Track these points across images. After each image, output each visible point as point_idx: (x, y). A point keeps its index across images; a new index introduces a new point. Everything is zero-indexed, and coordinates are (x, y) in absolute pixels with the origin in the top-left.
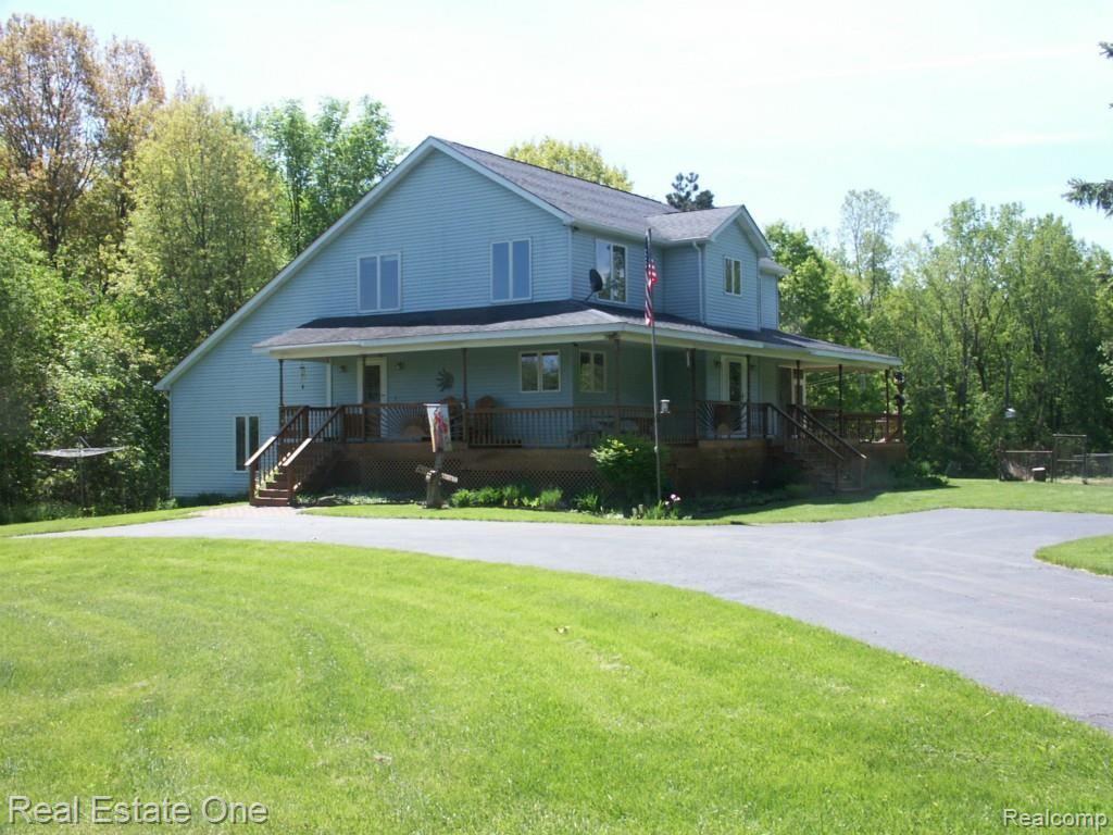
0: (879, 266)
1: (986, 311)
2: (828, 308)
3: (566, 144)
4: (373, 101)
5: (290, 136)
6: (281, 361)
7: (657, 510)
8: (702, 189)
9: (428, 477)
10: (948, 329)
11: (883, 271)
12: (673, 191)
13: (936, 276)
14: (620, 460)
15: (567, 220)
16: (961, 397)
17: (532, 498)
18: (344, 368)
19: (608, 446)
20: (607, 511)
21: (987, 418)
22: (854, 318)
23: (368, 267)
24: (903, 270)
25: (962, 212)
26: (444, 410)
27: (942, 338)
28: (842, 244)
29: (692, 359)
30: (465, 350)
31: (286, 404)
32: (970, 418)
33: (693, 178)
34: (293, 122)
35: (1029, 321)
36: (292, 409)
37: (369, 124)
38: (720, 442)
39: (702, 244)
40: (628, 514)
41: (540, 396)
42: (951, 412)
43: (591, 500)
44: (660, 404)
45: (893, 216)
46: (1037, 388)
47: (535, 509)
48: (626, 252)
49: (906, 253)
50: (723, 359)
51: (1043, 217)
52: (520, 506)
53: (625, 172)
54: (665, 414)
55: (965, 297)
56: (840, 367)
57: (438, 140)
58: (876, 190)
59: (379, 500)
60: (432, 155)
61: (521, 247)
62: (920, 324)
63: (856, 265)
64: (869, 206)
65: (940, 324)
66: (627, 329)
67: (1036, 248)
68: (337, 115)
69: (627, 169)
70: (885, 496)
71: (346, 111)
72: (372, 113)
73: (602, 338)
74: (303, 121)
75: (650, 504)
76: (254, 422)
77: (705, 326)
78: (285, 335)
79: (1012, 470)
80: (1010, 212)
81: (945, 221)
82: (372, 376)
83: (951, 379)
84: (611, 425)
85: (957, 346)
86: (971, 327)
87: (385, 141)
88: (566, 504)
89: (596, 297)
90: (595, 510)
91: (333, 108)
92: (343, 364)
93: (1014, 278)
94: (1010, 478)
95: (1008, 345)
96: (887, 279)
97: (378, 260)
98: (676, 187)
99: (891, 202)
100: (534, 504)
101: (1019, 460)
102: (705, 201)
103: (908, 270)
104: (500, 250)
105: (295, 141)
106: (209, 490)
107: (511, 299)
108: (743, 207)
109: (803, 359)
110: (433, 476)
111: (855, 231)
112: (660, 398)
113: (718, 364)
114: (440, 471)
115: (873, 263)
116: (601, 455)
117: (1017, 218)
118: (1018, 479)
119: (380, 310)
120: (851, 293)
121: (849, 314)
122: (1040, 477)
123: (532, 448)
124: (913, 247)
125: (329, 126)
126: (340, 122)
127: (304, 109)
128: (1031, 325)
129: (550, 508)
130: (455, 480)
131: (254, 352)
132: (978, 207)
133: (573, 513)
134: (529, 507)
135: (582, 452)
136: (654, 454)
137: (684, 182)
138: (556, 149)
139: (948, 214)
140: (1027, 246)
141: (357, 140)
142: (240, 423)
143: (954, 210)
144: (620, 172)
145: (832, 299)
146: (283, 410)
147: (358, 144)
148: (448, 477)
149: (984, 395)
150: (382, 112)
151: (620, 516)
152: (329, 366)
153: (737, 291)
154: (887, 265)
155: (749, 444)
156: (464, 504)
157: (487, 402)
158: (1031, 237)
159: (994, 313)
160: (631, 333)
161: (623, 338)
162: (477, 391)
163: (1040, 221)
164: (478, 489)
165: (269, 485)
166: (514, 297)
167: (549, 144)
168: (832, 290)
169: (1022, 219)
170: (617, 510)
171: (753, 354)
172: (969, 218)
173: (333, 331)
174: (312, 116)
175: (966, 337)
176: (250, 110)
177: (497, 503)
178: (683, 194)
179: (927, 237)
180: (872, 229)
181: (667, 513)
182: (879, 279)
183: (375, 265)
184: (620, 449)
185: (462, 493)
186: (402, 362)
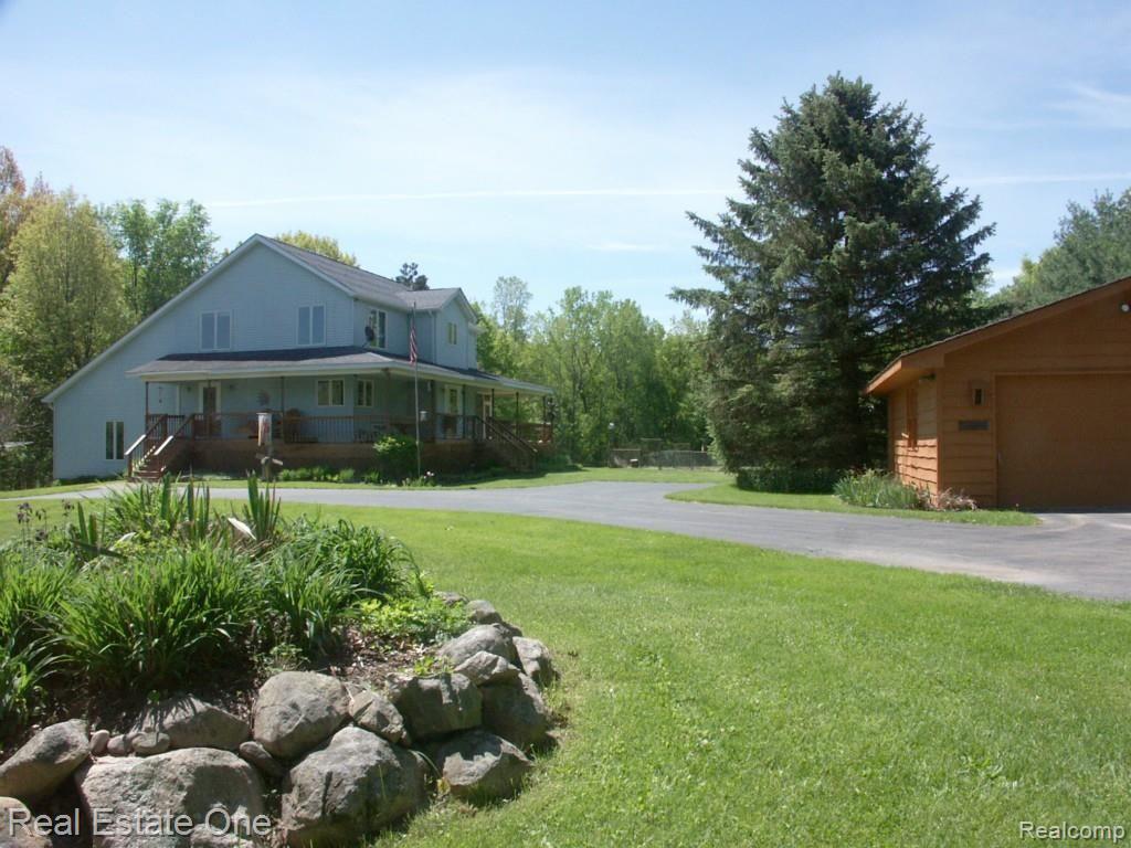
0: (519, 328)
1: (587, 362)
2: (492, 355)
3: (314, 237)
4: (196, 204)
5: (134, 224)
6: (147, 383)
7: (420, 481)
8: (420, 274)
9: (263, 461)
10: (564, 371)
11: (521, 332)
12: (400, 274)
13: (556, 336)
14: (393, 450)
15: (352, 294)
16: (571, 416)
17: (333, 475)
18: (189, 389)
19: (385, 441)
20: (385, 482)
21: (588, 431)
22: (510, 363)
23: (208, 321)
24: (535, 331)
25: (573, 295)
26: (269, 417)
27: (559, 378)
28: (496, 313)
29: (432, 386)
30: (282, 378)
31: (151, 412)
32: (576, 431)
33: (414, 267)
34: (137, 215)
35: (615, 368)
36: (153, 416)
37: (191, 220)
38: (446, 440)
39: (435, 312)
40: (400, 484)
41: (332, 409)
42: (565, 427)
43: (374, 476)
44: (420, 415)
45: (529, 296)
46: (619, 411)
47: (336, 482)
48: (387, 316)
49: (537, 321)
50: (446, 386)
51: (623, 301)
52: (326, 480)
53: (354, 259)
54: (424, 422)
55: (574, 351)
56: (517, 394)
57: (261, 236)
58: (518, 277)
59: (225, 478)
60: (256, 247)
61: (319, 311)
62: (545, 368)
63: (504, 327)
64: (512, 288)
65: (559, 368)
66: (397, 366)
67: (619, 321)
68: (170, 213)
69: (356, 255)
70: (549, 475)
71: (175, 210)
72: (195, 212)
73: (379, 371)
74: (144, 214)
75: (414, 477)
76: (120, 427)
77: (436, 365)
78: (149, 365)
79: (617, 461)
80: (604, 296)
81: (562, 300)
82: (209, 395)
83: (565, 405)
84: (384, 428)
85: (569, 383)
86: (578, 369)
87: (203, 231)
88: (357, 479)
89: (369, 346)
90: (377, 482)
91: (167, 207)
92: (189, 386)
93: (606, 339)
94: (615, 466)
95: (601, 383)
96: (524, 336)
97: (216, 317)
98: (402, 272)
99: (528, 286)
100: (335, 479)
101: (621, 455)
102: (421, 284)
103: (538, 333)
104: (304, 313)
105: (136, 227)
106: (85, 474)
107: (311, 345)
108: (460, 289)
109: (496, 388)
110: (267, 461)
111: (504, 304)
112: (420, 410)
113: (443, 390)
114: (272, 457)
115: (515, 325)
116: (380, 447)
117: (608, 301)
118: (620, 467)
119: (216, 349)
120: (508, 346)
121: (507, 359)
122: (635, 465)
123: (328, 443)
124: (541, 316)
125: (162, 218)
126: (171, 217)
127: (145, 207)
128: (616, 370)
129: (346, 481)
130: (281, 463)
131: (128, 376)
132: (583, 292)
133: (362, 484)
134: (331, 481)
135: (365, 446)
136: (415, 446)
137: (408, 269)
138: (307, 239)
139: (563, 296)
140: (614, 319)
141: (183, 230)
142: (109, 426)
143: (567, 292)
144: (351, 257)
145: (495, 350)
146: (148, 417)
147: (183, 233)
148: (276, 461)
149: (586, 416)
150: (202, 212)
151: (394, 486)
152: (178, 388)
153: (455, 343)
154: (524, 328)
155: (465, 441)
156: (287, 479)
157: (294, 412)
158: (616, 313)
159: (592, 362)
160: (397, 369)
161: (392, 372)
162: (290, 405)
163: (622, 304)
164: (296, 469)
165: (141, 468)
166: (314, 342)
167: (301, 236)
168: (495, 343)
169: (611, 301)
170: (392, 482)
171: (468, 383)
172: (577, 299)
173: (184, 363)
174: (151, 210)
175: (574, 378)
176: (102, 205)
177: (309, 478)
178: (407, 277)
179: (550, 310)
180: (515, 303)
181: (425, 483)
182: (520, 336)
183: (213, 319)
184: (393, 443)
185: (285, 472)
186: (231, 385)
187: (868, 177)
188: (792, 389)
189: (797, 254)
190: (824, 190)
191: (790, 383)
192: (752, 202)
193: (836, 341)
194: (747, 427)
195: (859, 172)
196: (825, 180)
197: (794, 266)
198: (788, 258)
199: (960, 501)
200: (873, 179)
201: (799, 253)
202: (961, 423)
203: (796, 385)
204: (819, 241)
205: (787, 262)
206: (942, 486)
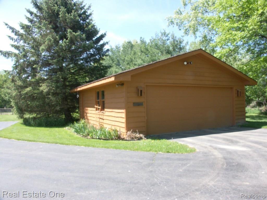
187: (75, 19)
188: (47, 89)
189: (50, 40)
190: (59, 21)
191: (46, 87)
192: (29, 24)
193: (63, 73)
194: (29, 103)
195: (72, 17)
196: (60, 18)
197: (49, 45)
198: (47, 42)
199: (138, 135)
200: (76, 20)
201: (51, 40)
202: (134, 103)
203: (48, 88)
204: (57, 38)
205: (46, 43)
206: (128, 129)
